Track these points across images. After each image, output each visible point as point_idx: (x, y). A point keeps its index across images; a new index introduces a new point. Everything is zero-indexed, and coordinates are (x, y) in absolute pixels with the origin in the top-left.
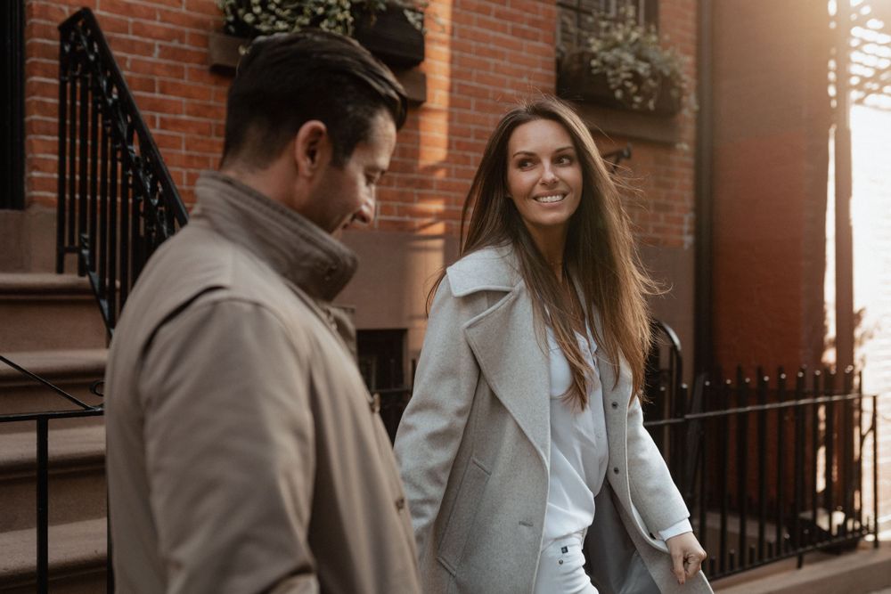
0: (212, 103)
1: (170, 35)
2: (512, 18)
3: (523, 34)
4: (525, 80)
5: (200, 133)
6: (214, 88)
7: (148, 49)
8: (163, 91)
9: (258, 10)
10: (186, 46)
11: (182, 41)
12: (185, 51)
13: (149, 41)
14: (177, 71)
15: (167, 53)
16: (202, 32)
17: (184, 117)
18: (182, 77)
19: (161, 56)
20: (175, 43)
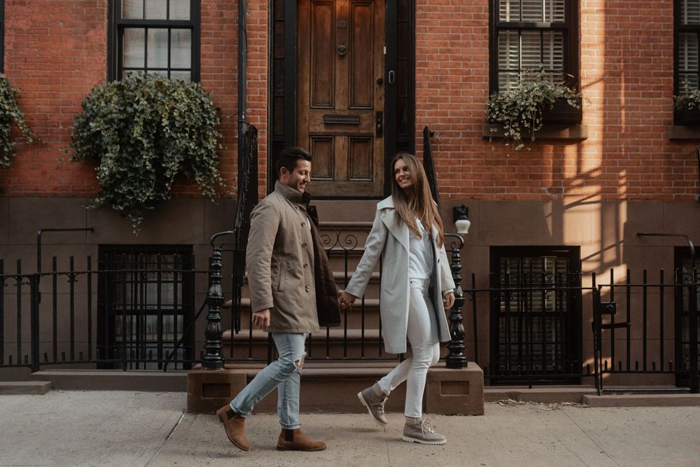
0: (484, 152)
1: (466, 128)
2: (643, 88)
3: (651, 95)
4: (652, 118)
5: (478, 165)
6: (484, 146)
7: (458, 134)
8: (463, 150)
9: (497, 113)
10: (473, 131)
11: (471, 129)
12: (472, 133)
13: (458, 131)
14: (469, 141)
15: (465, 135)
16: (479, 124)
17: (472, 159)
18: (471, 143)
19: (462, 136)
20: (468, 130)
